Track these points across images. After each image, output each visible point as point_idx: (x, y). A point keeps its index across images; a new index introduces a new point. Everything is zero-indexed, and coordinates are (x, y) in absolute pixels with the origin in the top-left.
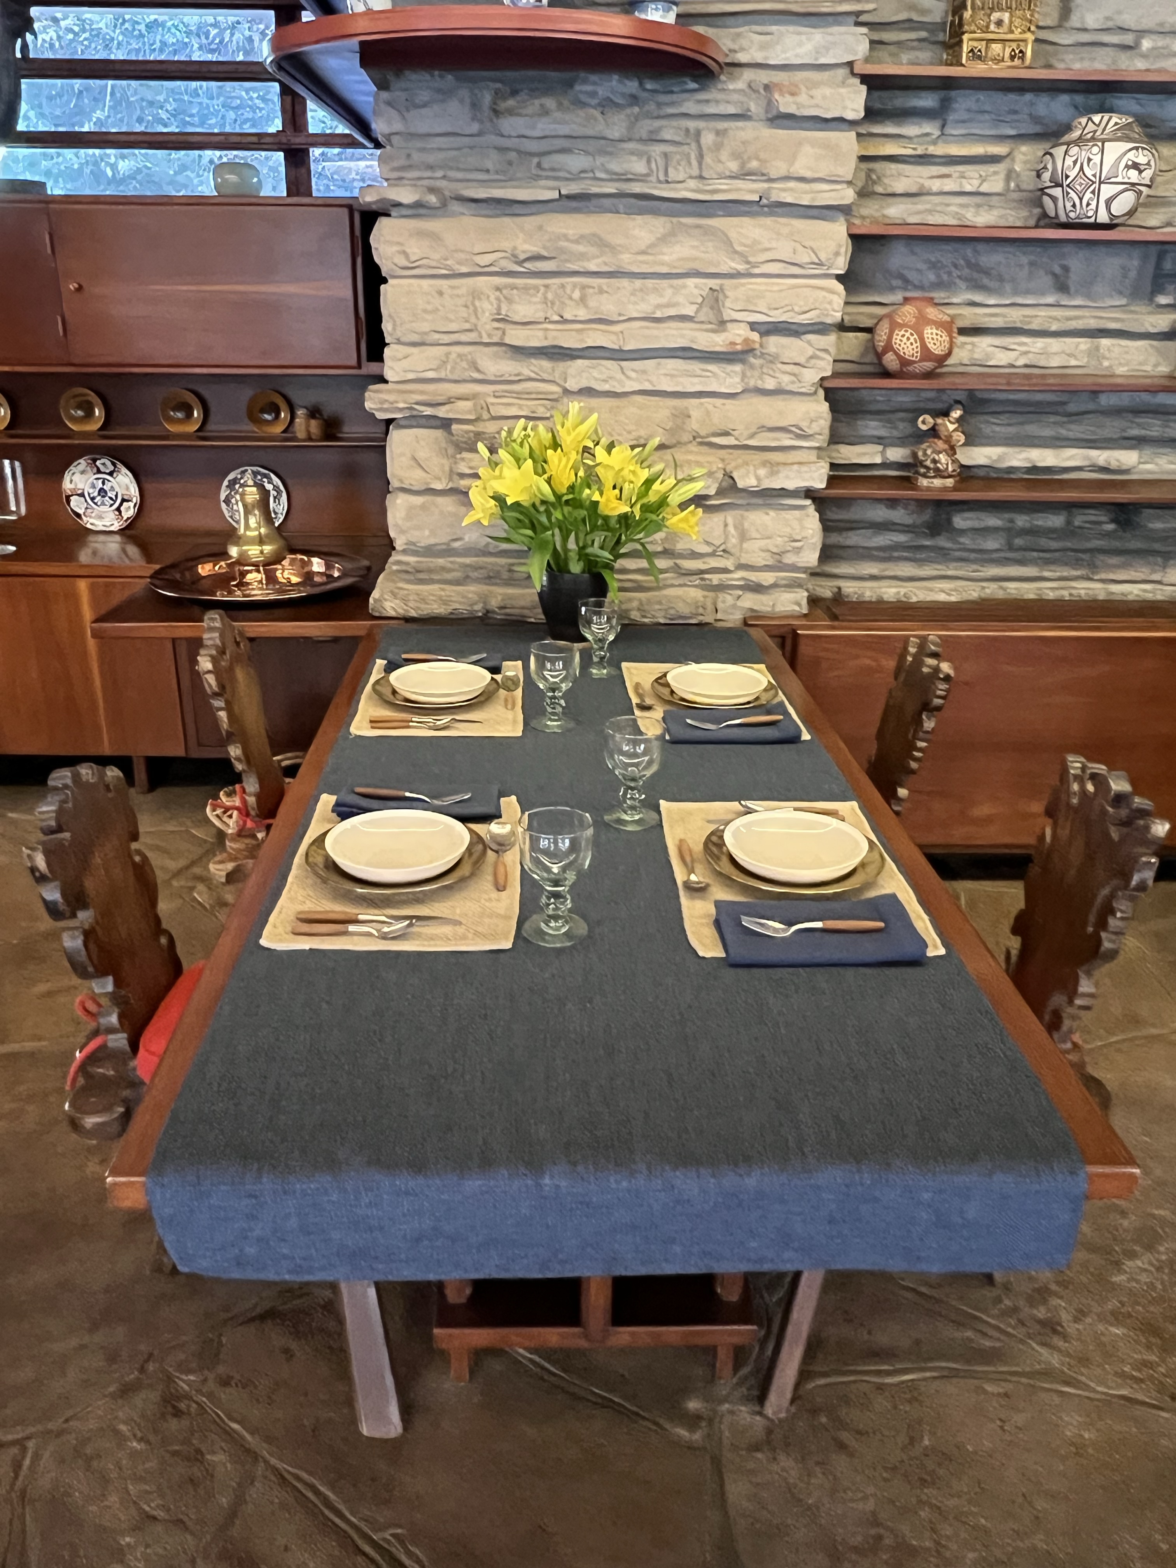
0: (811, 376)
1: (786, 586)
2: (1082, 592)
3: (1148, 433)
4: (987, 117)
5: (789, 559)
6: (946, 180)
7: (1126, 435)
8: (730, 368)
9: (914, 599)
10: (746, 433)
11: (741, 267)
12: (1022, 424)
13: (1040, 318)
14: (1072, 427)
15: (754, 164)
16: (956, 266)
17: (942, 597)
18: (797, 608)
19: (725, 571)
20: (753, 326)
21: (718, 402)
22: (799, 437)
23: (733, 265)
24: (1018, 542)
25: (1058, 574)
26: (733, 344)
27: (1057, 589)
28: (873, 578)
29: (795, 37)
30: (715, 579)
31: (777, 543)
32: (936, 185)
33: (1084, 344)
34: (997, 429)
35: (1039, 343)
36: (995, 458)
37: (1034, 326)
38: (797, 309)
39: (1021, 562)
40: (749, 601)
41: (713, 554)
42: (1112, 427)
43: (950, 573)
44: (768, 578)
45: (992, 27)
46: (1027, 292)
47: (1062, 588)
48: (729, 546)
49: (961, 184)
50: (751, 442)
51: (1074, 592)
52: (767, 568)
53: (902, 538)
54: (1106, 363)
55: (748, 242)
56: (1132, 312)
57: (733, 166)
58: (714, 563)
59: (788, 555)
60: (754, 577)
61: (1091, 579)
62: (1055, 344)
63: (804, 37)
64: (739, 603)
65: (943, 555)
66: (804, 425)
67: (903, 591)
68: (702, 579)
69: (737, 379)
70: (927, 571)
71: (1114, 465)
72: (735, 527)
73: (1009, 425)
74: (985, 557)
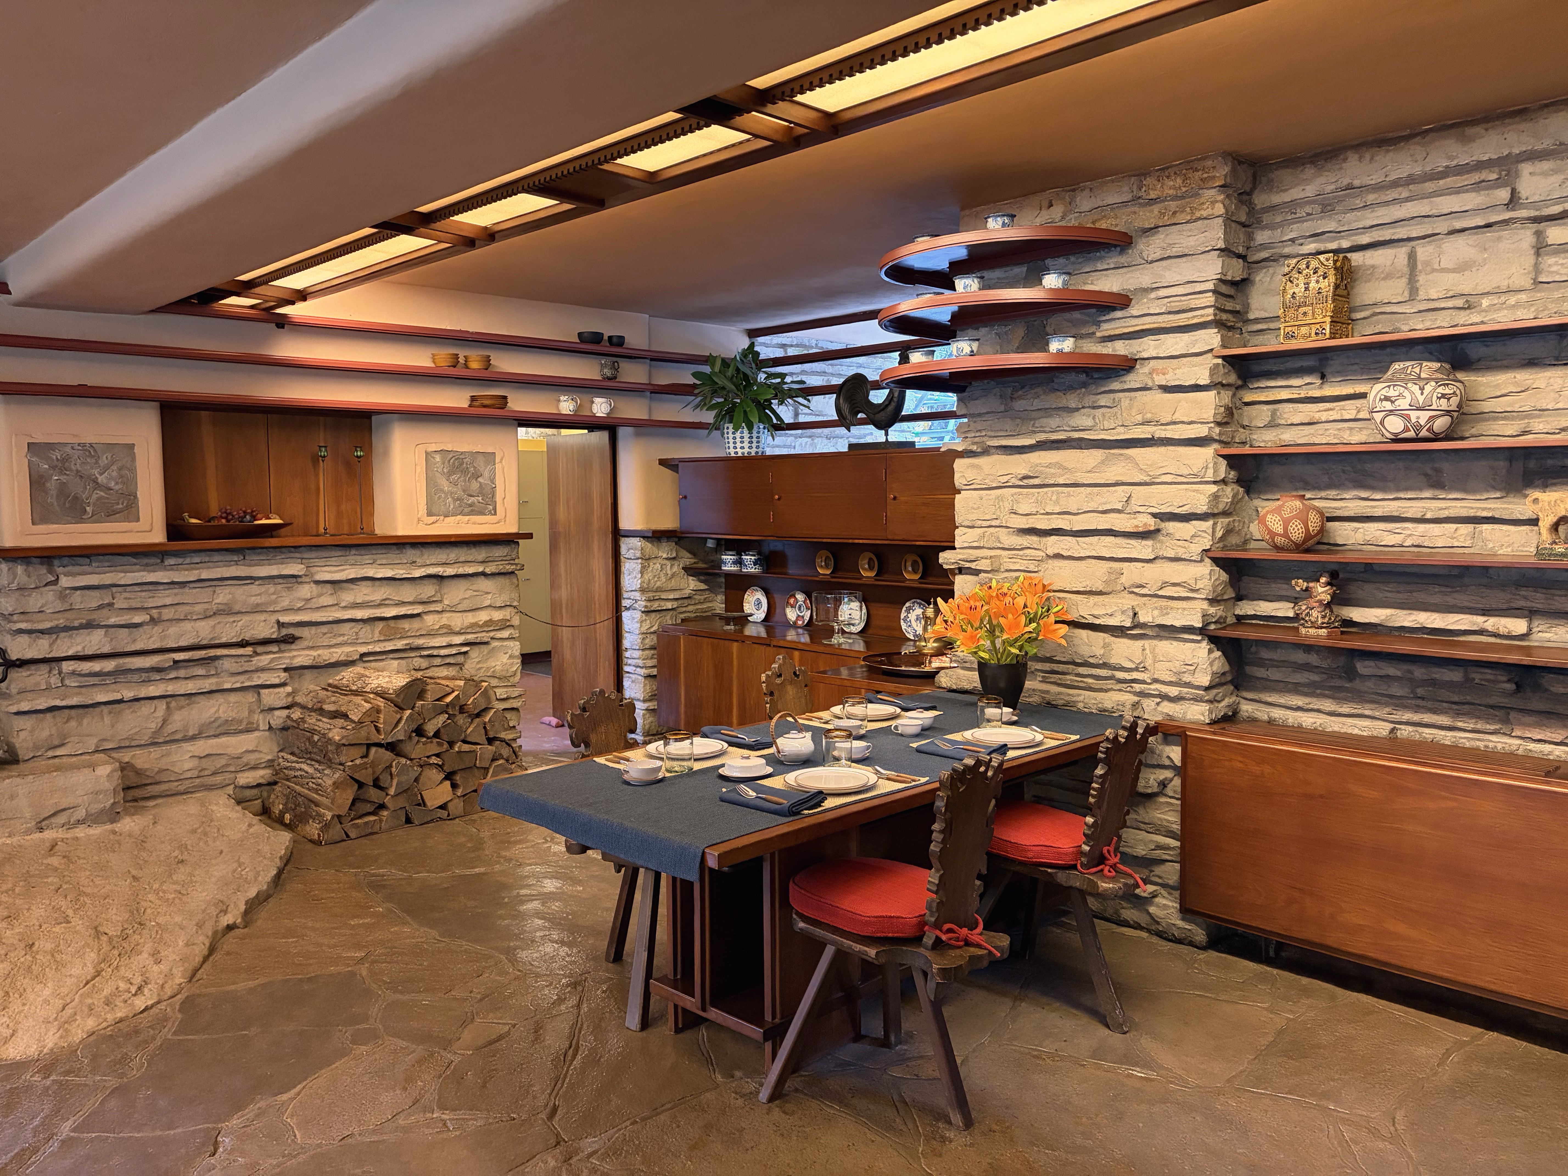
0: (1196, 549)
1: (1192, 699)
2: (1499, 746)
3: (1534, 605)
4: (1356, 367)
5: (1187, 678)
6: (1331, 413)
7: (1514, 605)
8: (1144, 542)
9: (1330, 729)
10: (1155, 587)
11: (1147, 479)
12: (1411, 592)
13: (1413, 509)
14: (1456, 595)
15: (1149, 416)
16: (1344, 472)
17: (1356, 731)
18: (1203, 718)
19: (1143, 682)
20: (1155, 515)
21: (1139, 565)
22: (1193, 591)
23: (1142, 477)
24: (1420, 691)
25: (1472, 726)
26: (1137, 526)
27: (1472, 739)
28: (1299, 709)
29: (1174, 340)
30: (1137, 687)
31: (1177, 666)
32: (1324, 416)
33: (1465, 529)
34: (1389, 595)
35: (1422, 528)
36: (1383, 618)
37: (1409, 515)
38: (1175, 504)
39: (1434, 711)
40: (1167, 708)
41: (1136, 669)
42: (1497, 598)
43: (1367, 712)
44: (1173, 691)
45: (1300, 317)
46: (1407, 489)
47: (1478, 740)
48: (1147, 665)
49: (1342, 415)
50: (1160, 593)
51: (1491, 745)
52: (1170, 684)
53: (1315, 677)
54: (1491, 545)
55: (1149, 463)
56: (1510, 503)
57: (1139, 418)
58: (1135, 675)
59: (1186, 675)
60: (1165, 689)
61: (1510, 736)
62: (1436, 529)
63: (1178, 339)
64: (1159, 709)
65: (1359, 697)
66: (1192, 582)
67: (1319, 722)
68: (1132, 687)
69: (1150, 550)
70: (1345, 709)
71: (1502, 631)
72: (1151, 653)
73: (1399, 592)
74: (1399, 703)
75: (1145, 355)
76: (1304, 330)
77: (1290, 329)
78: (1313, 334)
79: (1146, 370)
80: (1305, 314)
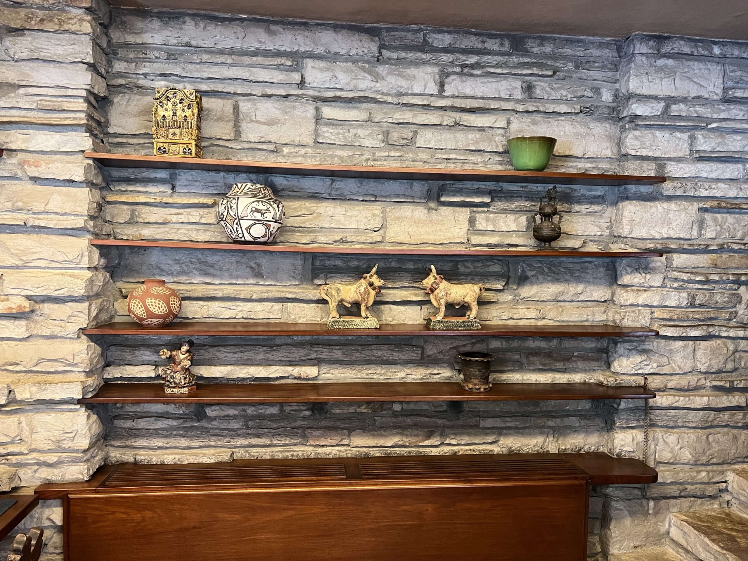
0: (73, 328)
1: (70, 462)
2: (300, 453)
3: (321, 357)
5: (66, 444)
6: (180, 216)
7: (309, 357)
8: (17, 322)
9: (186, 462)
10: (30, 364)
11: (19, 263)
12: (243, 352)
13: (245, 292)
14: (274, 353)
16: (191, 262)
17: (205, 460)
18: (81, 477)
19: (21, 454)
20: (28, 298)
21: (13, 343)
22: (69, 365)
23: (13, 261)
24: (250, 423)
25: (283, 442)
26: (11, 308)
27: (283, 451)
28: (160, 448)
30: (14, 459)
31: (57, 434)
32: (174, 219)
33: (277, 306)
34: (228, 355)
35: (249, 305)
36: (225, 373)
37: (242, 296)
39: (258, 436)
40: (45, 474)
41: (13, 442)
42: (299, 354)
43: (212, 443)
44: (52, 458)
45: (170, 136)
46: (237, 277)
47: (287, 451)
48: (23, 437)
49: (189, 219)
50: (35, 369)
51: (295, 453)
52: (50, 451)
53: (174, 422)
54: (293, 317)
55: (22, 248)
56: (304, 288)
57: (9, 205)
58: (11, 449)
59: (65, 442)
60: (43, 458)
61: (306, 445)
62: (258, 306)
63: (49, 137)
64: (37, 475)
65: (206, 432)
66: (70, 358)
68: (7, 460)
69: (24, 329)
70: (196, 443)
71: (303, 375)
72: (27, 425)
73: (236, 353)
74: (234, 433)
75: (13, 146)
76: (174, 147)
77: (161, 144)
78: (181, 152)
79: (14, 161)
80: (174, 134)
